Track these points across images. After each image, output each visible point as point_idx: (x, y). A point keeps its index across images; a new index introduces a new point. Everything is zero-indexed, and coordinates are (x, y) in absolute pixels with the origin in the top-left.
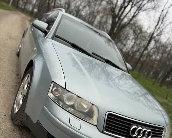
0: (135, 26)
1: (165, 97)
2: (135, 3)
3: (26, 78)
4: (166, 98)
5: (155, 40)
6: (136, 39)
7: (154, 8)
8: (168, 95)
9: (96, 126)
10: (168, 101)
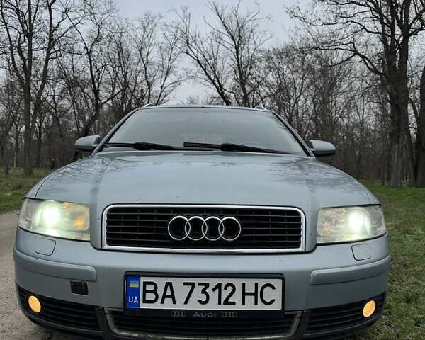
9: (90, 241)
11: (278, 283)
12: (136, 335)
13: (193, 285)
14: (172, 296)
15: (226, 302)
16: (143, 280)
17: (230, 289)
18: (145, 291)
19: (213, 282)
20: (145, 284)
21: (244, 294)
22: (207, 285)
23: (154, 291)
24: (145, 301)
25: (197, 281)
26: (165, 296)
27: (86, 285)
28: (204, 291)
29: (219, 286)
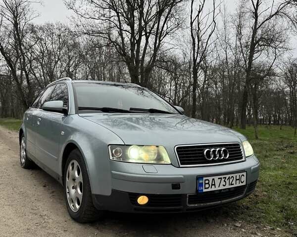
0: (164, 61)
1: (255, 137)
2: (148, 31)
3: (71, 168)
4: (257, 138)
5: (202, 68)
6: (175, 78)
7: (178, 26)
8: (256, 133)
9: (171, 164)
10: (261, 140)
11: (245, 174)
12: (196, 205)
13: (221, 178)
14: (214, 185)
15: (231, 184)
16: (204, 179)
17: (232, 178)
18: (205, 184)
19: (227, 176)
20: (205, 180)
21: (236, 180)
22: (225, 178)
23: (208, 183)
24: (205, 188)
25: (222, 177)
26: (212, 185)
27: (179, 184)
28: (225, 181)
29: (229, 178)
